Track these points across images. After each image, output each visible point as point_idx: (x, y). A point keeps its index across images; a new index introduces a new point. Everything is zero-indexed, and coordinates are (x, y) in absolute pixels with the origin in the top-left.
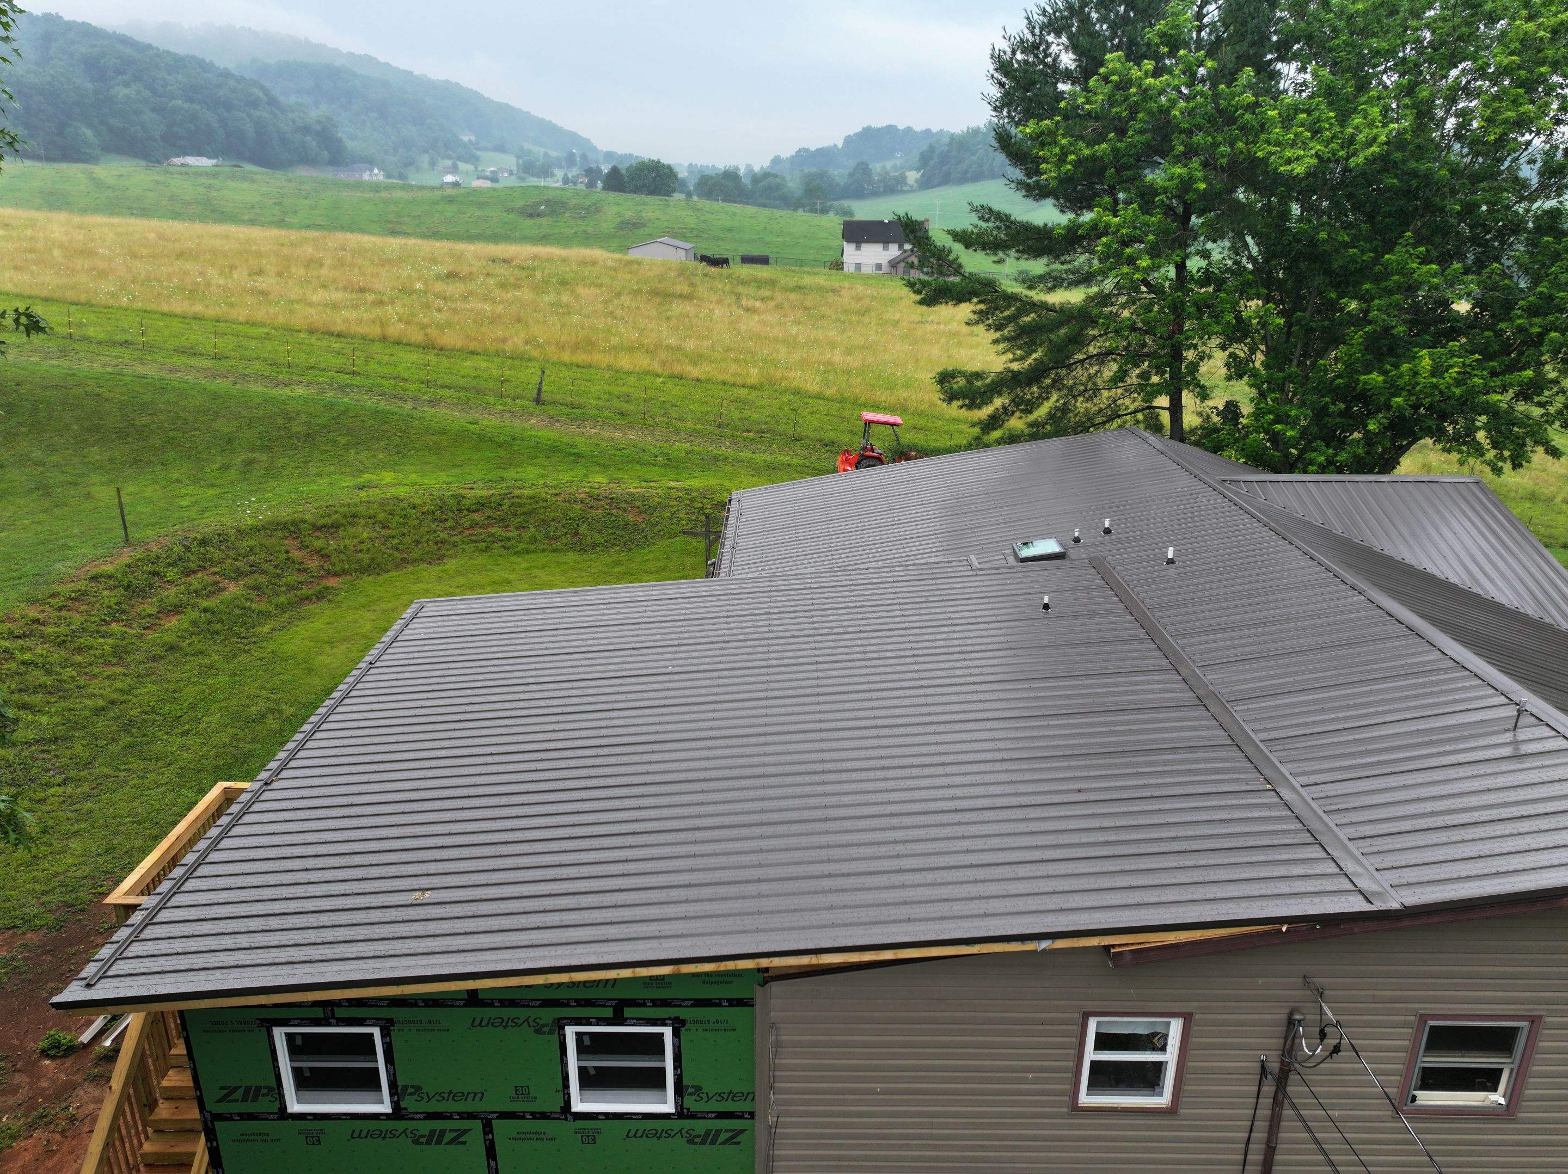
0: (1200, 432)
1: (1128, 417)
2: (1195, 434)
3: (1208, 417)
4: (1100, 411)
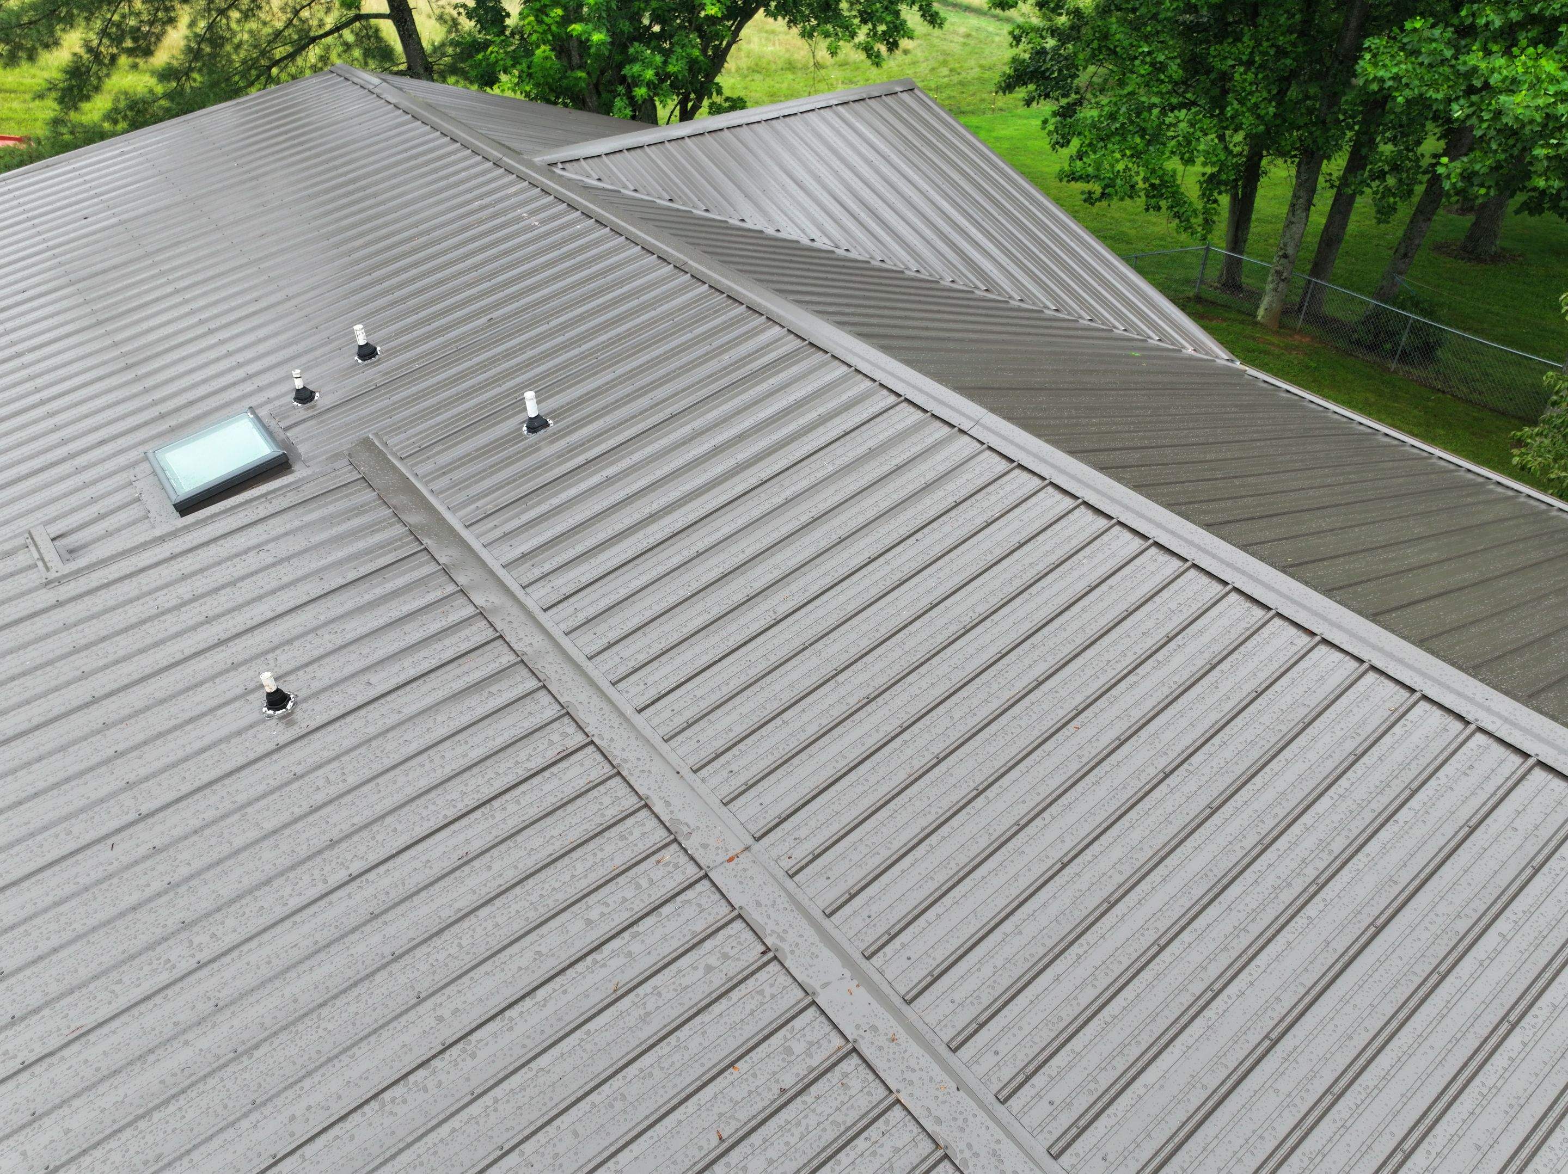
0: (450, 50)
1: (329, 39)
2: (444, 55)
3: (455, 23)
4: (278, 34)
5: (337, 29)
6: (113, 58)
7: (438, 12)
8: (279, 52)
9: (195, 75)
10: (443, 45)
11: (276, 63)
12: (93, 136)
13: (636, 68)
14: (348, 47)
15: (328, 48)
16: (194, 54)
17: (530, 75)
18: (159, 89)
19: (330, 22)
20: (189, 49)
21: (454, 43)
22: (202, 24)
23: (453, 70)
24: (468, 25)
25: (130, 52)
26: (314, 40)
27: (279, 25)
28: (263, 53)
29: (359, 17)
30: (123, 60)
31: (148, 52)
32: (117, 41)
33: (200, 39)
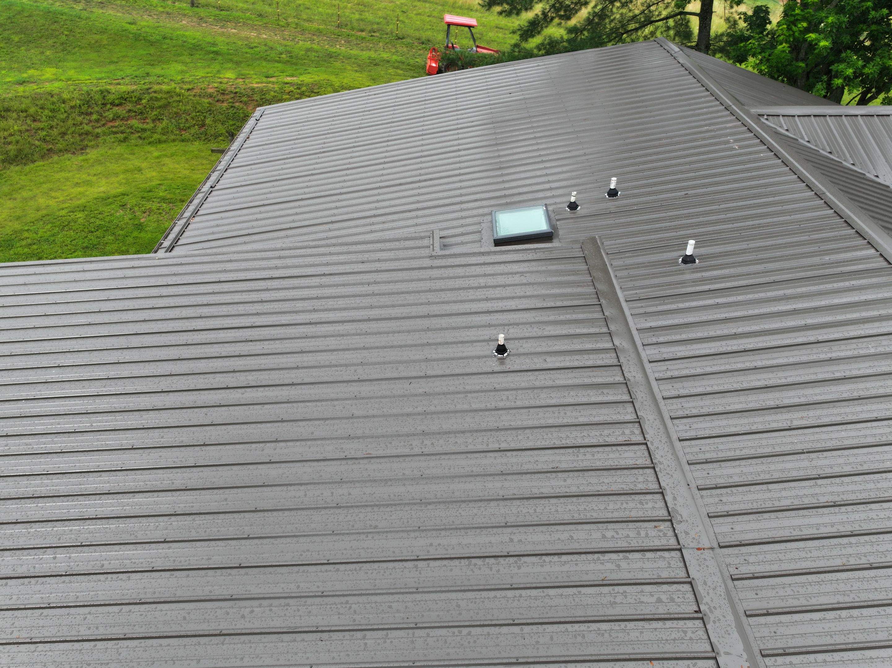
0: (725, 39)
1: (660, 23)
2: (720, 41)
3: (735, 23)
4: (635, 16)
5: (667, 18)
6: (552, 19)
7: (727, 15)
8: (632, 26)
9: (586, 33)
10: (722, 35)
11: (627, 32)
12: (529, 55)
13: (842, 66)
14: (668, 28)
15: (657, 28)
16: (589, 21)
17: (768, 60)
18: (565, 37)
19: (664, 13)
20: (588, 19)
21: (729, 35)
22: (600, 7)
23: (722, 50)
24: (742, 25)
25: (561, 17)
26: (651, 22)
27: (637, 12)
28: (623, 26)
29: (681, 13)
30: (556, 21)
31: (569, 18)
32: (557, 10)
33: (595, 14)
